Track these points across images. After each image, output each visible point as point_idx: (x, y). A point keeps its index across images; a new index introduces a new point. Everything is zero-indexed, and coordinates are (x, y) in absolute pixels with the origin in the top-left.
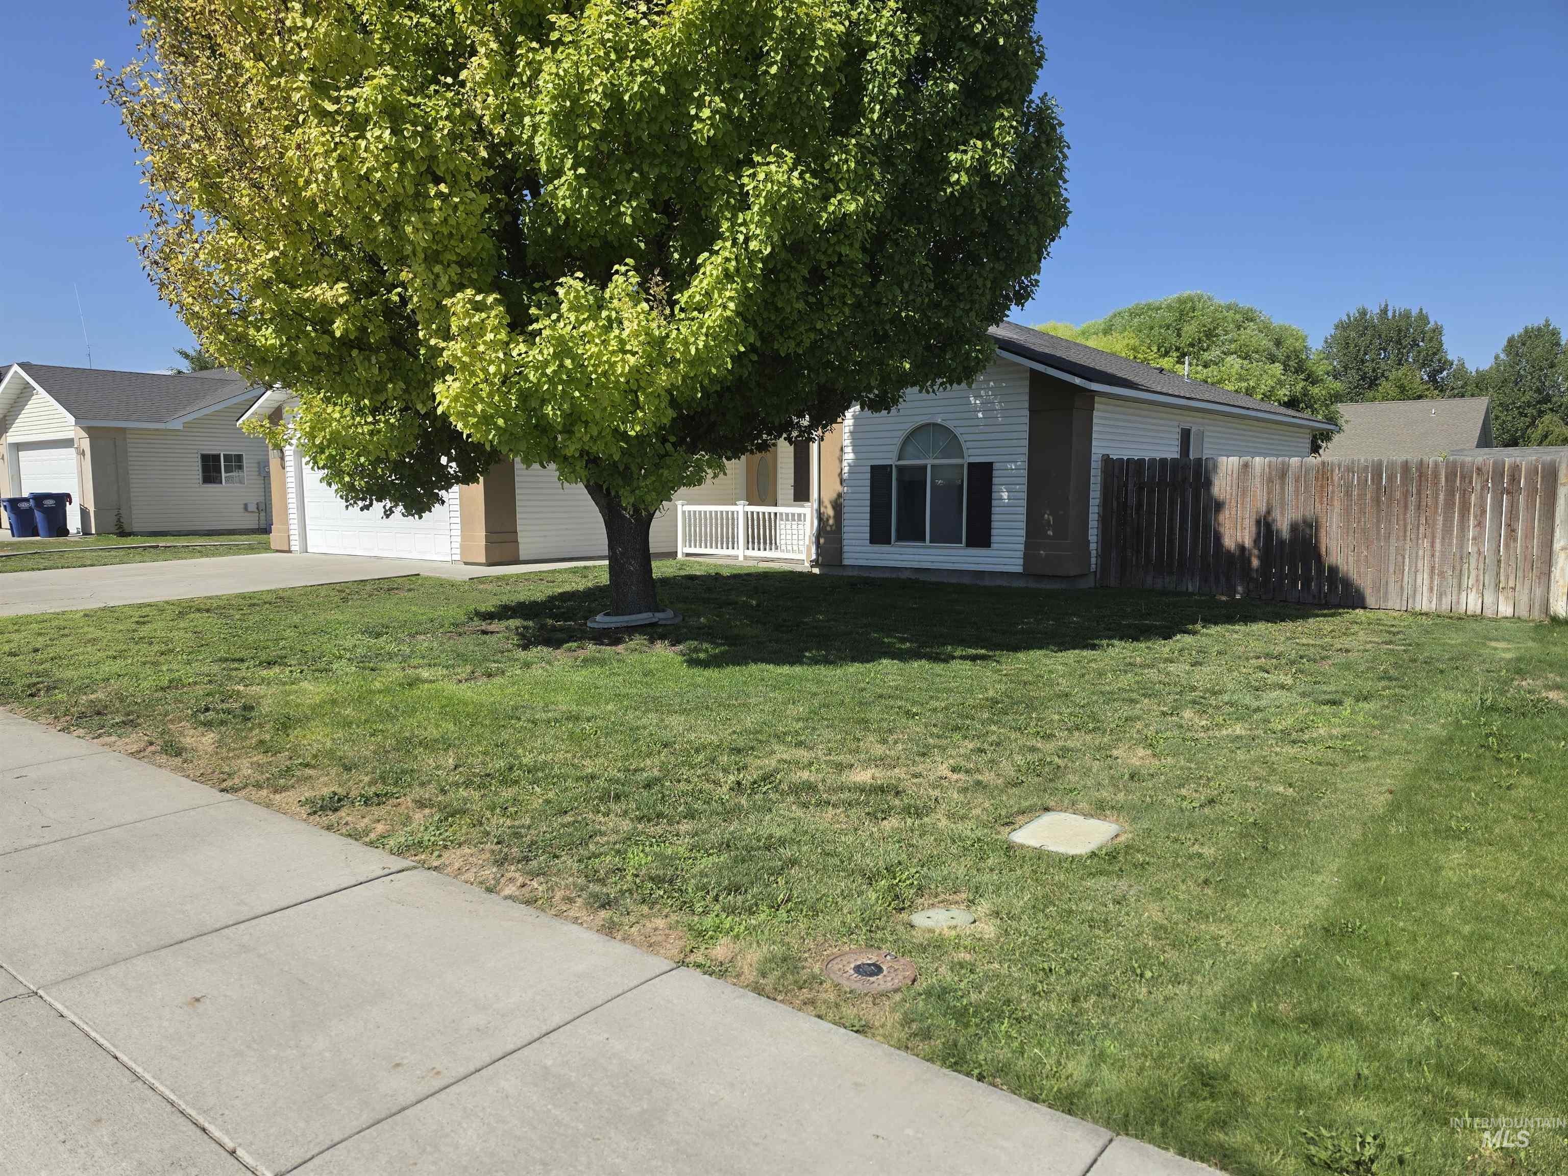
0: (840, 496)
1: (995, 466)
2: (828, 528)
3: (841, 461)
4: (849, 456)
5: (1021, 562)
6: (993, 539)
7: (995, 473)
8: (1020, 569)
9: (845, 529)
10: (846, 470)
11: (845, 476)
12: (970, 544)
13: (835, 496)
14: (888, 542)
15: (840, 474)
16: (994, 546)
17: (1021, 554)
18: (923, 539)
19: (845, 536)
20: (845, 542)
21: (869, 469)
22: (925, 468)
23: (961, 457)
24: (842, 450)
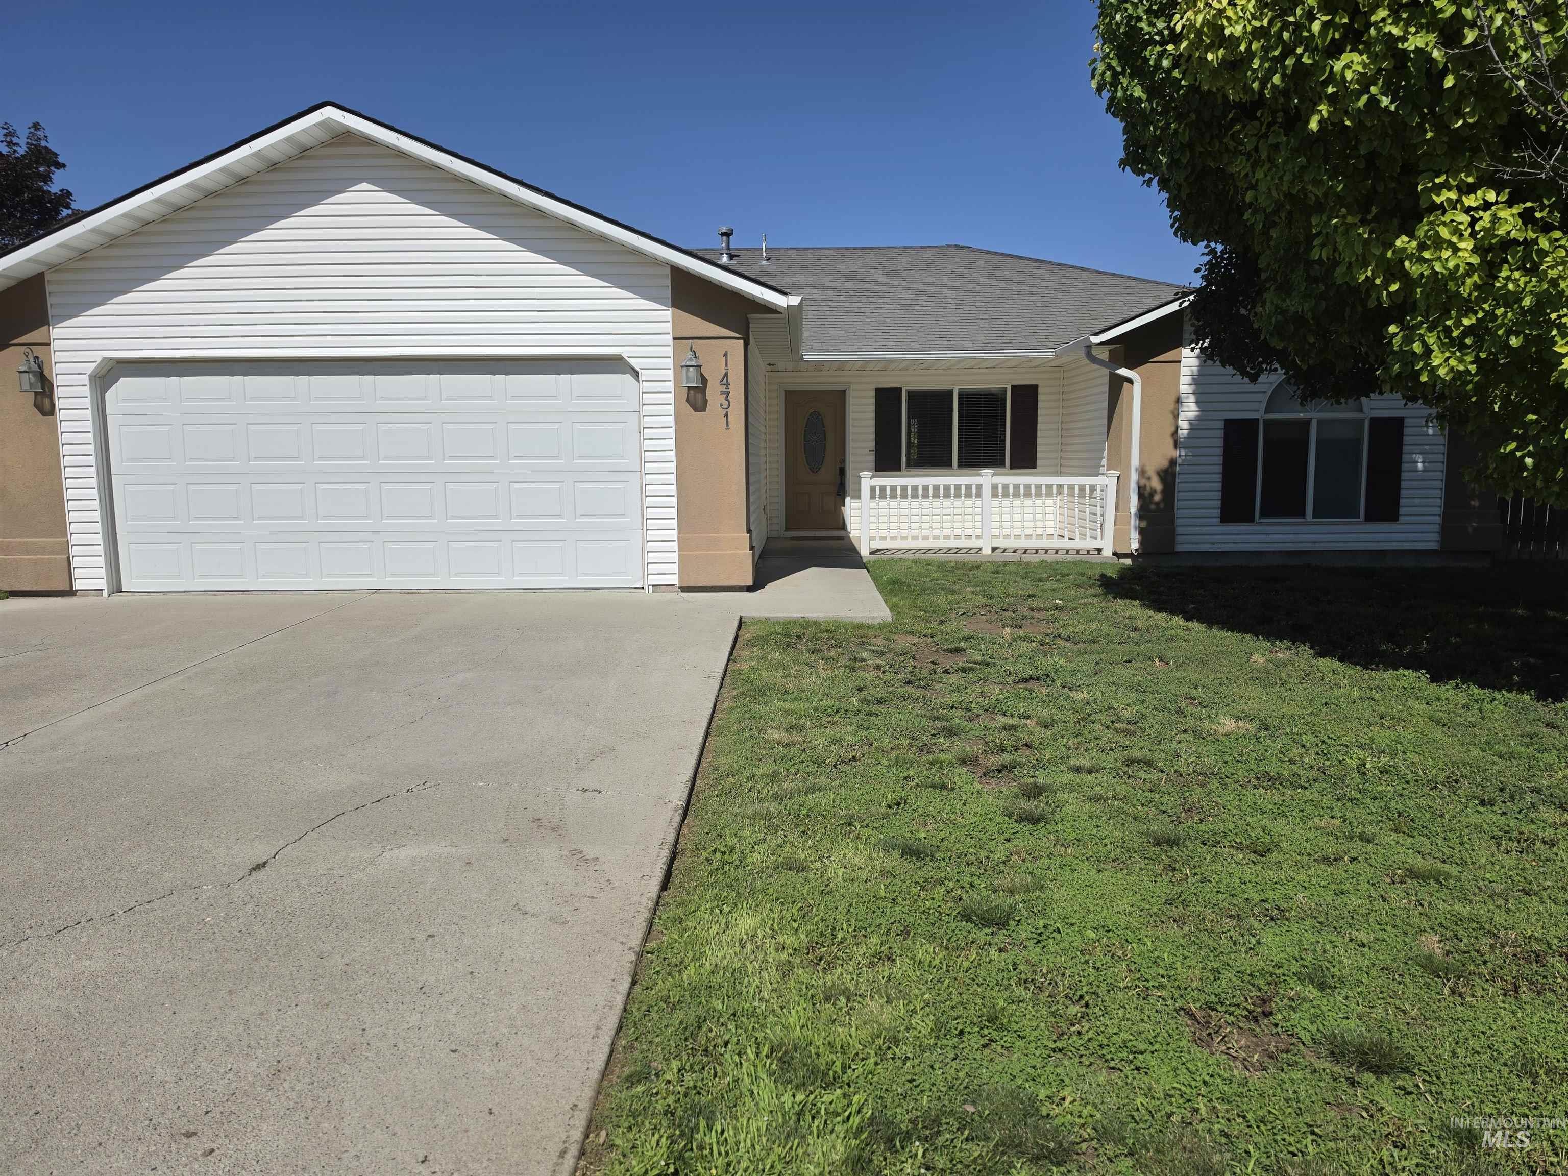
0: (1173, 462)
1: (1407, 422)
2: (1153, 507)
3: (1176, 417)
4: (1190, 410)
5: (1436, 537)
6: (1402, 511)
7: (1407, 431)
8: (1433, 546)
9: (1177, 504)
10: (1184, 424)
11: (1183, 433)
12: (1369, 518)
13: (1165, 464)
14: (1250, 519)
15: (1175, 434)
16: (1402, 519)
17: (1436, 528)
18: (1303, 514)
19: (1178, 513)
20: (1178, 522)
21: (1221, 424)
22: (1307, 423)
23: (1361, 411)
24: (1178, 401)
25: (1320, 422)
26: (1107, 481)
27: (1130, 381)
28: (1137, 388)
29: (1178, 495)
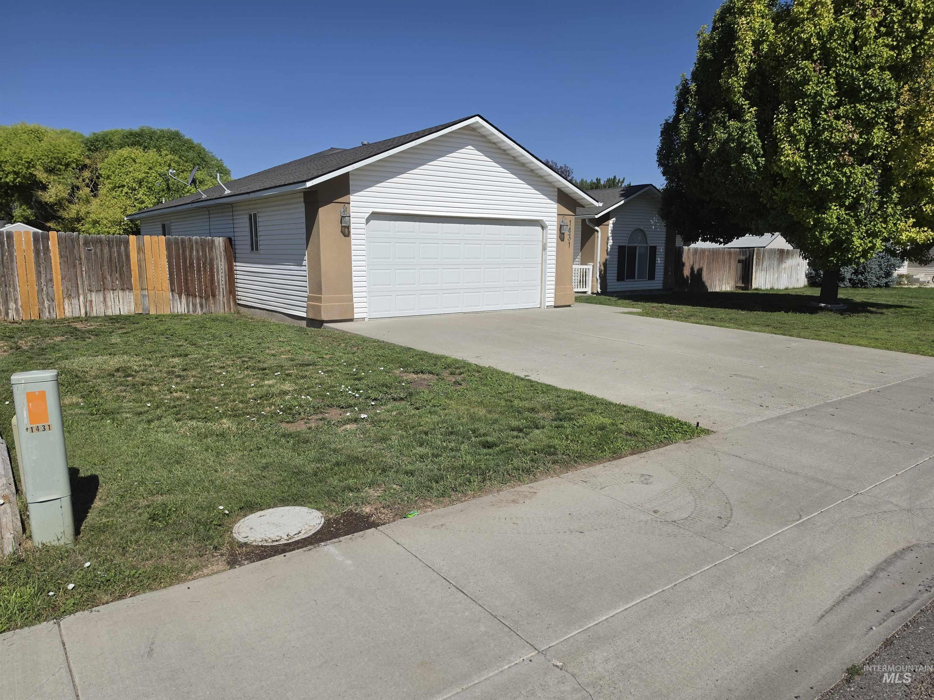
0: (606, 260)
1: (657, 247)
2: (602, 275)
3: (607, 244)
4: (611, 242)
5: (662, 285)
6: (655, 276)
7: (657, 250)
8: (661, 287)
9: (608, 275)
10: (609, 247)
11: (609, 250)
12: (649, 279)
13: (604, 261)
14: (623, 280)
15: (607, 250)
16: (655, 280)
17: (662, 282)
18: (634, 278)
19: (608, 278)
20: (608, 281)
21: (617, 247)
22: (636, 247)
23: (647, 244)
24: (608, 239)
25: (639, 247)
26: (590, 267)
27: (597, 231)
28: (600, 233)
29: (608, 272)
